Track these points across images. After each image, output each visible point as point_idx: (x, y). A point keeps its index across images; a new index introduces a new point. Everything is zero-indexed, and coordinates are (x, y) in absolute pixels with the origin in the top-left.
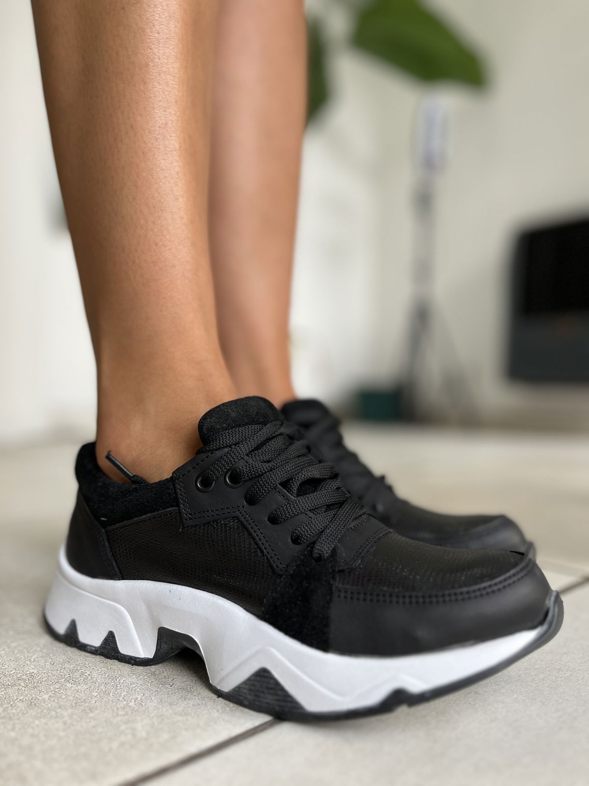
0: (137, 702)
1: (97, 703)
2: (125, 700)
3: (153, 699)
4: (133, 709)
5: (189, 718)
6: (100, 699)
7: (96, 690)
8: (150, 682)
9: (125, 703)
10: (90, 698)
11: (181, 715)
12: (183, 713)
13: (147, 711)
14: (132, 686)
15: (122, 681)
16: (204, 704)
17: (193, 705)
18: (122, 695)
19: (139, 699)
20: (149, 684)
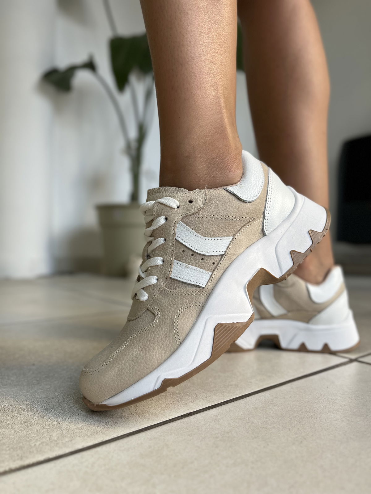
0: (57, 422)
1: (35, 422)
2: (51, 421)
3: (67, 421)
4: (54, 426)
5: (83, 431)
6: (37, 420)
7: (37, 415)
8: (68, 412)
9: (51, 422)
10: (32, 419)
11: (79, 429)
12: (81, 429)
13: (61, 427)
14: (57, 414)
15: (52, 411)
16: (94, 424)
17: (88, 424)
18: (50, 418)
19: (59, 420)
20: (67, 413)
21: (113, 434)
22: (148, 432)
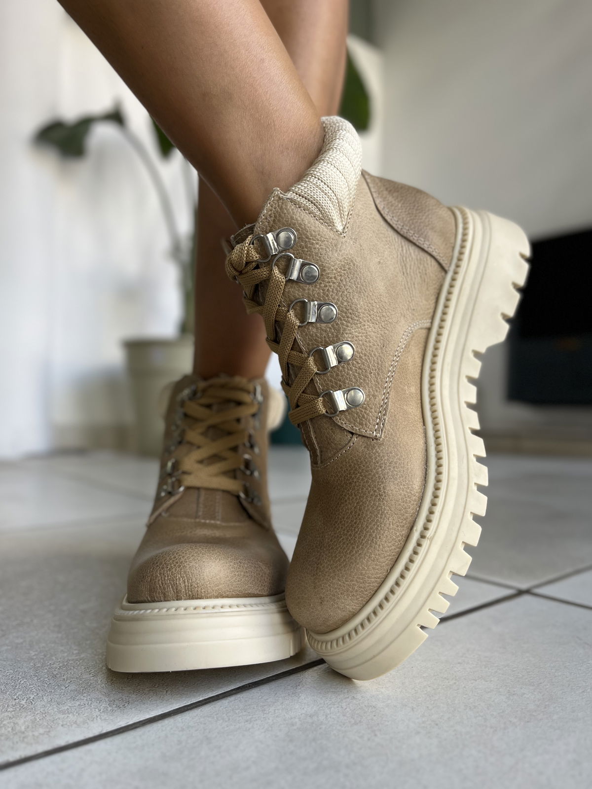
0: (28, 701)
2: (18, 699)
3: (44, 698)
4: (22, 707)
8: (48, 683)
11: (64, 713)
13: (34, 709)
18: (18, 694)
21: (119, 722)
22: (179, 718)
